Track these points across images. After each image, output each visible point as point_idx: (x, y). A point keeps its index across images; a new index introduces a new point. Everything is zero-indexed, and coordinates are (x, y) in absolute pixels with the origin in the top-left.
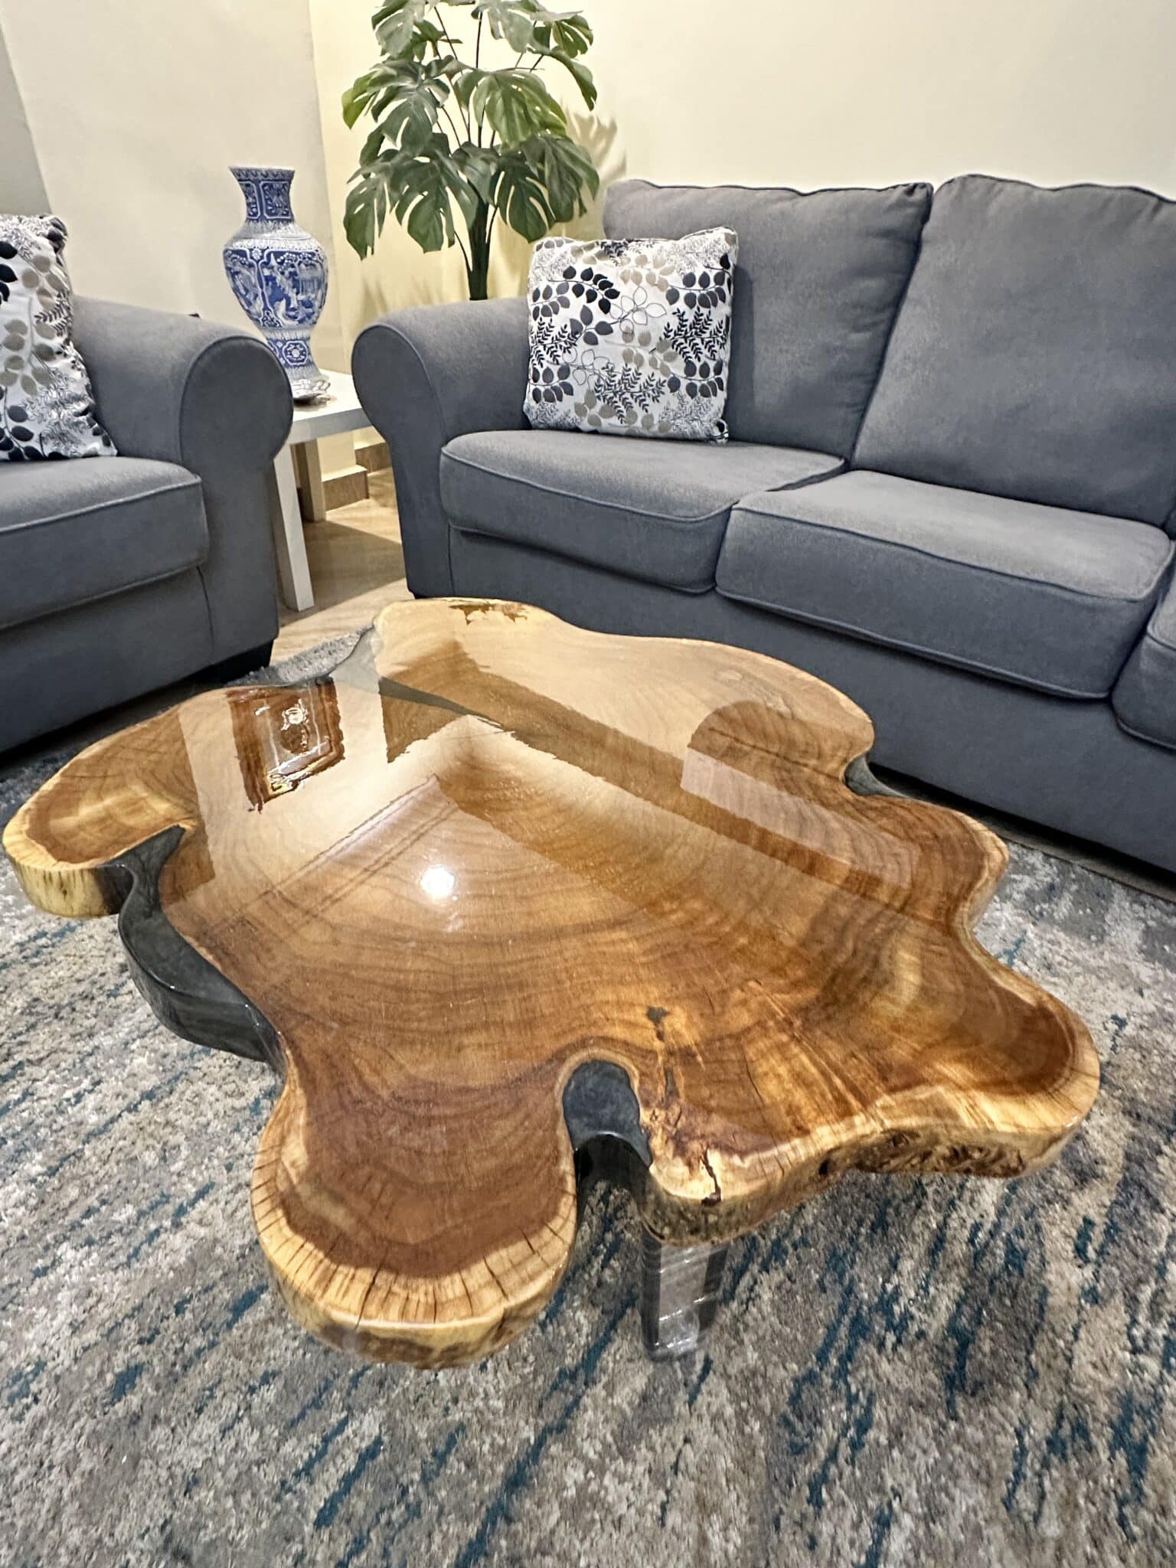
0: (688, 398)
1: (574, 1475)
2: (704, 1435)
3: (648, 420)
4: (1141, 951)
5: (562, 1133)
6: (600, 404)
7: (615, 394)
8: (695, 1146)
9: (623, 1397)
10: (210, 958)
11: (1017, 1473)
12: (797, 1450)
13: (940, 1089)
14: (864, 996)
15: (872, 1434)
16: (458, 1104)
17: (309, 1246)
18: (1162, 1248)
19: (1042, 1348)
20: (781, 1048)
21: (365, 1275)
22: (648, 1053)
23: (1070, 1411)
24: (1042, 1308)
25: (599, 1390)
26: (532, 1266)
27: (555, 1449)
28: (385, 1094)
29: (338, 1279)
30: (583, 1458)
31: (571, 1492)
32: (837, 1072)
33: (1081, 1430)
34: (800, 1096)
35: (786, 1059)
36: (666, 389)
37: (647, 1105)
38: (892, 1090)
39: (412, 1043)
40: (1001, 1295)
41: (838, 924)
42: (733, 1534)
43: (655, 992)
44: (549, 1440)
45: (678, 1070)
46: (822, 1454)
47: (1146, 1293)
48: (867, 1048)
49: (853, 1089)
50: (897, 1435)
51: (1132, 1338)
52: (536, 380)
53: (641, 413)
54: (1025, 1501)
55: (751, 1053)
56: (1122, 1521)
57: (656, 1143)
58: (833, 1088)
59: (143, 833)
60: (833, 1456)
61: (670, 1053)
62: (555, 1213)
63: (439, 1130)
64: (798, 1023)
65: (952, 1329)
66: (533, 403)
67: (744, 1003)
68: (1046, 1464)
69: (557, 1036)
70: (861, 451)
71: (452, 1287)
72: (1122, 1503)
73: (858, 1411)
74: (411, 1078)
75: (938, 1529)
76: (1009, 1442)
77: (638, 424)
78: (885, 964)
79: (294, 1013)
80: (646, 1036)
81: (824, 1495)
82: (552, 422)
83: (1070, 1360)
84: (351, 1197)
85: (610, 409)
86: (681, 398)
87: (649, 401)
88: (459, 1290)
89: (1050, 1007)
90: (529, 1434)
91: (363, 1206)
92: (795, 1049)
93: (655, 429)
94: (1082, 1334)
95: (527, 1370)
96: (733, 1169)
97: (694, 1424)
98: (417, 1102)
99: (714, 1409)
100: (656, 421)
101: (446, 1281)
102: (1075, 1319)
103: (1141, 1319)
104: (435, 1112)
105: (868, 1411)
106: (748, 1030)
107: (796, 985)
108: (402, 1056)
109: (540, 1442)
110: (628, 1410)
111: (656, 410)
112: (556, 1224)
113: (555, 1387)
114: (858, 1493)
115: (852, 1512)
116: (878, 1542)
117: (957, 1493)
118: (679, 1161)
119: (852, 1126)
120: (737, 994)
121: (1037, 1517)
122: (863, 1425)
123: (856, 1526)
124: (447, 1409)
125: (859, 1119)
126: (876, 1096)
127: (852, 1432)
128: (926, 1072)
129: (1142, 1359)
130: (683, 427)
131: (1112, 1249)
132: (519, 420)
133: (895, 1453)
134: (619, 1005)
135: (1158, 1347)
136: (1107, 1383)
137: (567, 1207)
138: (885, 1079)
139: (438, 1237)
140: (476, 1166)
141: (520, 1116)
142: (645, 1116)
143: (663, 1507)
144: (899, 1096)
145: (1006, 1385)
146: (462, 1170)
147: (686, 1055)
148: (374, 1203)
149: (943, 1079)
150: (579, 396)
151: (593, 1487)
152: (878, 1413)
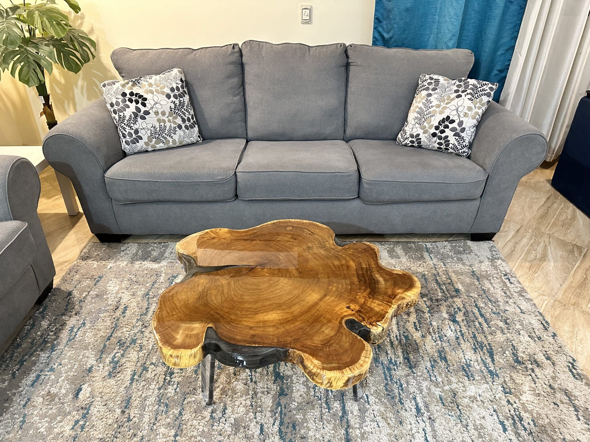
0: (186, 131)
1: (358, 432)
2: (376, 408)
3: (174, 141)
4: (390, 257)
5: (353, 334)
6: (154, 140)
7: (159, 135)
8: (374, 323)
9: (355, 413)
10: (257, 345)
11: (430, 375)
12: (393, 398)
13: (400, 295)
14: (377, 286)
15: (403, 386)
16: (333, 340)
17: (335, 371)
18: (429, 320)
19: (421, 351)
20: (372, 301)
21: (347, 369)
22: (353, 315)
23: (431, 359)
24: (417, 344)
25: (350, 415)
26: (368, 352)
27: (351, 430)
28: (320, 345)
29: (344, 371)
30: (357, 428)
31: (359, 435)
32: (383, 300)
33: (435, 361)
34: (381, 307)
35: (374, 303)
36: (177, 129)
37: (362, 322)
38: (393, 299)
39: (314, 336)
40: (409, 346)
41: (362, 275)
42: (393, 419)
43: (345, 304)
44: (348, 430)
45: (360, 314)
46: (398, 395)
47: (431, 331)
48: (385, 294)
49: (388, 302)
50: (407, 383)
51: (434, 340)
52: (125, 137)
53: (171, 140)
54: (433, 378)
55: (369, 305)
56: (448, 371)
57: (368, 326)
58: (385, 304)
59: (202, 332)
60: (400, 394)
61: (357, 312)
62: (364, 344)
63: (334, 345)
64: (371, 296)
65: (405, 358)
66: (127, 146)
67: (360, 298)
68: (433, 371)
69: (336, 320)
70: (250, 134)
71: (361, 362)
72: (447, 368)
73: (398, 384)
74: (321, 341)
75: (423, 393)
76: (425, 371)
77: (171, 143)
78: (376, 279)
79: (287, 344)
80: (350, 312)
81: (403, 401)
82: (136, 151)
83: (426, 350)
84: (333, 362)
85: (159, 141)
86: (184, 131)
87: (172, 135)
88: (362, 362)
89: (405, 273)
90: (343, 431)
91: (337, 361)
92: (375, 301)
93: (178, 144)
94: (426, 344)
95: (333, 422)
96: (382, 323)
97: (372, 407)
98: (326, 343)
99: (374, 402)
100: (177, 141)
101: (359, 362)
102: (423, 343)
103: (433, 335)
104: (331, 343)
105: (400, 383)
106: (365, 302)
107: (365, 290)
108: (315, 338)
109: (347, 432)
110: (359, 414)
111: (176, 137)
112: (366, 345)
113: (341, 421)
114: (407, 397)
115: (409, 401)
116: (416, 402)
117: (422, 385)
118: (374, 327)
119: (393, 308)
120: (358, 297)
121: (436, 380)
122: (401, 385)
123: (411, 402)
124: (323, 440)
125: (392, 306)
126: (392, 301)
127: (400, 388)
128: (396, 294)
129: (437, 342)
130: (187, 141)
131: (421, 325)
132: (121, 153)
133: (409, 386)
134: (341, 309)
135: (438, 339)
136: (434, 350)
137: (365, 342)
138: (391, 298)
139: (352, 358)
140: (346, 346)
141: (344, 335)
142: (363, 324)
143: (377, 424)
144: (395, 299)
145: (419, 362)
146: (345, 348)
147: (359, 311)
148: (337, 360)
149: (399, 293)
150: (145, 139)
151: (363, 431)
152: (402, 382)
